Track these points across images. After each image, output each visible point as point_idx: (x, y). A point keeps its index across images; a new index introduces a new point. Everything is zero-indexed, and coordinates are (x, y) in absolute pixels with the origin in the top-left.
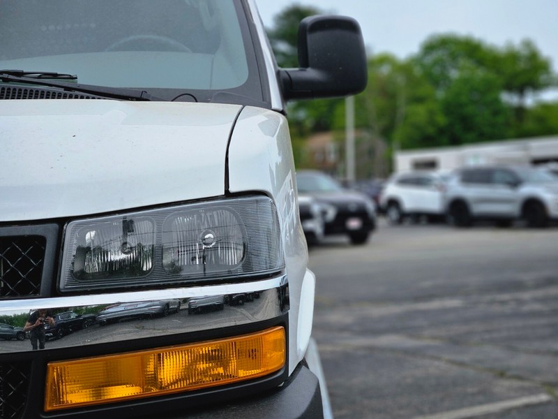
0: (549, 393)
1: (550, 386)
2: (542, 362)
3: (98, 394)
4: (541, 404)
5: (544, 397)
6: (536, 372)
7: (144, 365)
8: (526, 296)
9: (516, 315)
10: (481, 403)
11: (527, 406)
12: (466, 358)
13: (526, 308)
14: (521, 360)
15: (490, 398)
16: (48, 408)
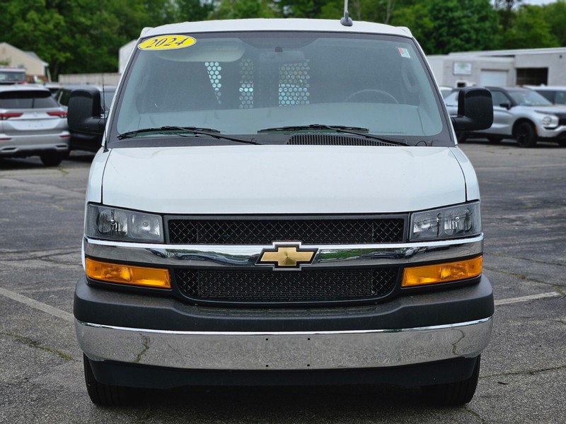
0: (558, 291)
1: (558, 287)
2: (551, 270)
3: (420, 280)
4: (553, 298)
5: (555, 294)
6: (547, 277)
7: (438, 270)
8: (528, 215)
9: (522, 232)
10: (514, 296)
11: (544, 298)
12: (495, 265)
13: (530, 227)
14: (535, 268)
15: (520, 294)
16: (403, 285)
